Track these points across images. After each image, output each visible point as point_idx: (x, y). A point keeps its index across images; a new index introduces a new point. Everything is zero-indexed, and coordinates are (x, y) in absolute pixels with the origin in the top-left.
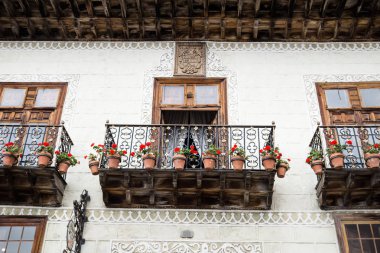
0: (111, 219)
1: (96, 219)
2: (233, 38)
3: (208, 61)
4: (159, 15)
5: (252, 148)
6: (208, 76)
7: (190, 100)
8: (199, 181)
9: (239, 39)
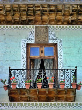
0: (12, 107)
1: (6, 107)
2: (60, 23)
3: (49, 35)
4: (28, 15)
5: (68, 78)
6: (49, 43)
7: (42, 54)
8: (47, 92)
9: (63, 24)
